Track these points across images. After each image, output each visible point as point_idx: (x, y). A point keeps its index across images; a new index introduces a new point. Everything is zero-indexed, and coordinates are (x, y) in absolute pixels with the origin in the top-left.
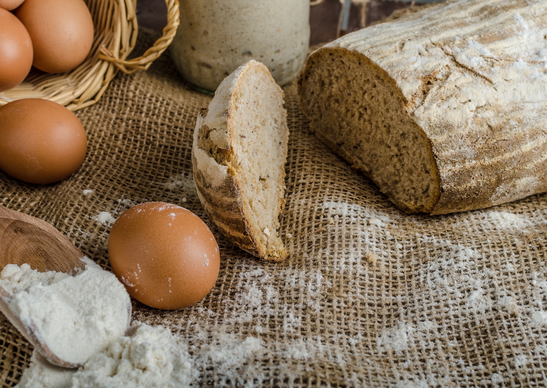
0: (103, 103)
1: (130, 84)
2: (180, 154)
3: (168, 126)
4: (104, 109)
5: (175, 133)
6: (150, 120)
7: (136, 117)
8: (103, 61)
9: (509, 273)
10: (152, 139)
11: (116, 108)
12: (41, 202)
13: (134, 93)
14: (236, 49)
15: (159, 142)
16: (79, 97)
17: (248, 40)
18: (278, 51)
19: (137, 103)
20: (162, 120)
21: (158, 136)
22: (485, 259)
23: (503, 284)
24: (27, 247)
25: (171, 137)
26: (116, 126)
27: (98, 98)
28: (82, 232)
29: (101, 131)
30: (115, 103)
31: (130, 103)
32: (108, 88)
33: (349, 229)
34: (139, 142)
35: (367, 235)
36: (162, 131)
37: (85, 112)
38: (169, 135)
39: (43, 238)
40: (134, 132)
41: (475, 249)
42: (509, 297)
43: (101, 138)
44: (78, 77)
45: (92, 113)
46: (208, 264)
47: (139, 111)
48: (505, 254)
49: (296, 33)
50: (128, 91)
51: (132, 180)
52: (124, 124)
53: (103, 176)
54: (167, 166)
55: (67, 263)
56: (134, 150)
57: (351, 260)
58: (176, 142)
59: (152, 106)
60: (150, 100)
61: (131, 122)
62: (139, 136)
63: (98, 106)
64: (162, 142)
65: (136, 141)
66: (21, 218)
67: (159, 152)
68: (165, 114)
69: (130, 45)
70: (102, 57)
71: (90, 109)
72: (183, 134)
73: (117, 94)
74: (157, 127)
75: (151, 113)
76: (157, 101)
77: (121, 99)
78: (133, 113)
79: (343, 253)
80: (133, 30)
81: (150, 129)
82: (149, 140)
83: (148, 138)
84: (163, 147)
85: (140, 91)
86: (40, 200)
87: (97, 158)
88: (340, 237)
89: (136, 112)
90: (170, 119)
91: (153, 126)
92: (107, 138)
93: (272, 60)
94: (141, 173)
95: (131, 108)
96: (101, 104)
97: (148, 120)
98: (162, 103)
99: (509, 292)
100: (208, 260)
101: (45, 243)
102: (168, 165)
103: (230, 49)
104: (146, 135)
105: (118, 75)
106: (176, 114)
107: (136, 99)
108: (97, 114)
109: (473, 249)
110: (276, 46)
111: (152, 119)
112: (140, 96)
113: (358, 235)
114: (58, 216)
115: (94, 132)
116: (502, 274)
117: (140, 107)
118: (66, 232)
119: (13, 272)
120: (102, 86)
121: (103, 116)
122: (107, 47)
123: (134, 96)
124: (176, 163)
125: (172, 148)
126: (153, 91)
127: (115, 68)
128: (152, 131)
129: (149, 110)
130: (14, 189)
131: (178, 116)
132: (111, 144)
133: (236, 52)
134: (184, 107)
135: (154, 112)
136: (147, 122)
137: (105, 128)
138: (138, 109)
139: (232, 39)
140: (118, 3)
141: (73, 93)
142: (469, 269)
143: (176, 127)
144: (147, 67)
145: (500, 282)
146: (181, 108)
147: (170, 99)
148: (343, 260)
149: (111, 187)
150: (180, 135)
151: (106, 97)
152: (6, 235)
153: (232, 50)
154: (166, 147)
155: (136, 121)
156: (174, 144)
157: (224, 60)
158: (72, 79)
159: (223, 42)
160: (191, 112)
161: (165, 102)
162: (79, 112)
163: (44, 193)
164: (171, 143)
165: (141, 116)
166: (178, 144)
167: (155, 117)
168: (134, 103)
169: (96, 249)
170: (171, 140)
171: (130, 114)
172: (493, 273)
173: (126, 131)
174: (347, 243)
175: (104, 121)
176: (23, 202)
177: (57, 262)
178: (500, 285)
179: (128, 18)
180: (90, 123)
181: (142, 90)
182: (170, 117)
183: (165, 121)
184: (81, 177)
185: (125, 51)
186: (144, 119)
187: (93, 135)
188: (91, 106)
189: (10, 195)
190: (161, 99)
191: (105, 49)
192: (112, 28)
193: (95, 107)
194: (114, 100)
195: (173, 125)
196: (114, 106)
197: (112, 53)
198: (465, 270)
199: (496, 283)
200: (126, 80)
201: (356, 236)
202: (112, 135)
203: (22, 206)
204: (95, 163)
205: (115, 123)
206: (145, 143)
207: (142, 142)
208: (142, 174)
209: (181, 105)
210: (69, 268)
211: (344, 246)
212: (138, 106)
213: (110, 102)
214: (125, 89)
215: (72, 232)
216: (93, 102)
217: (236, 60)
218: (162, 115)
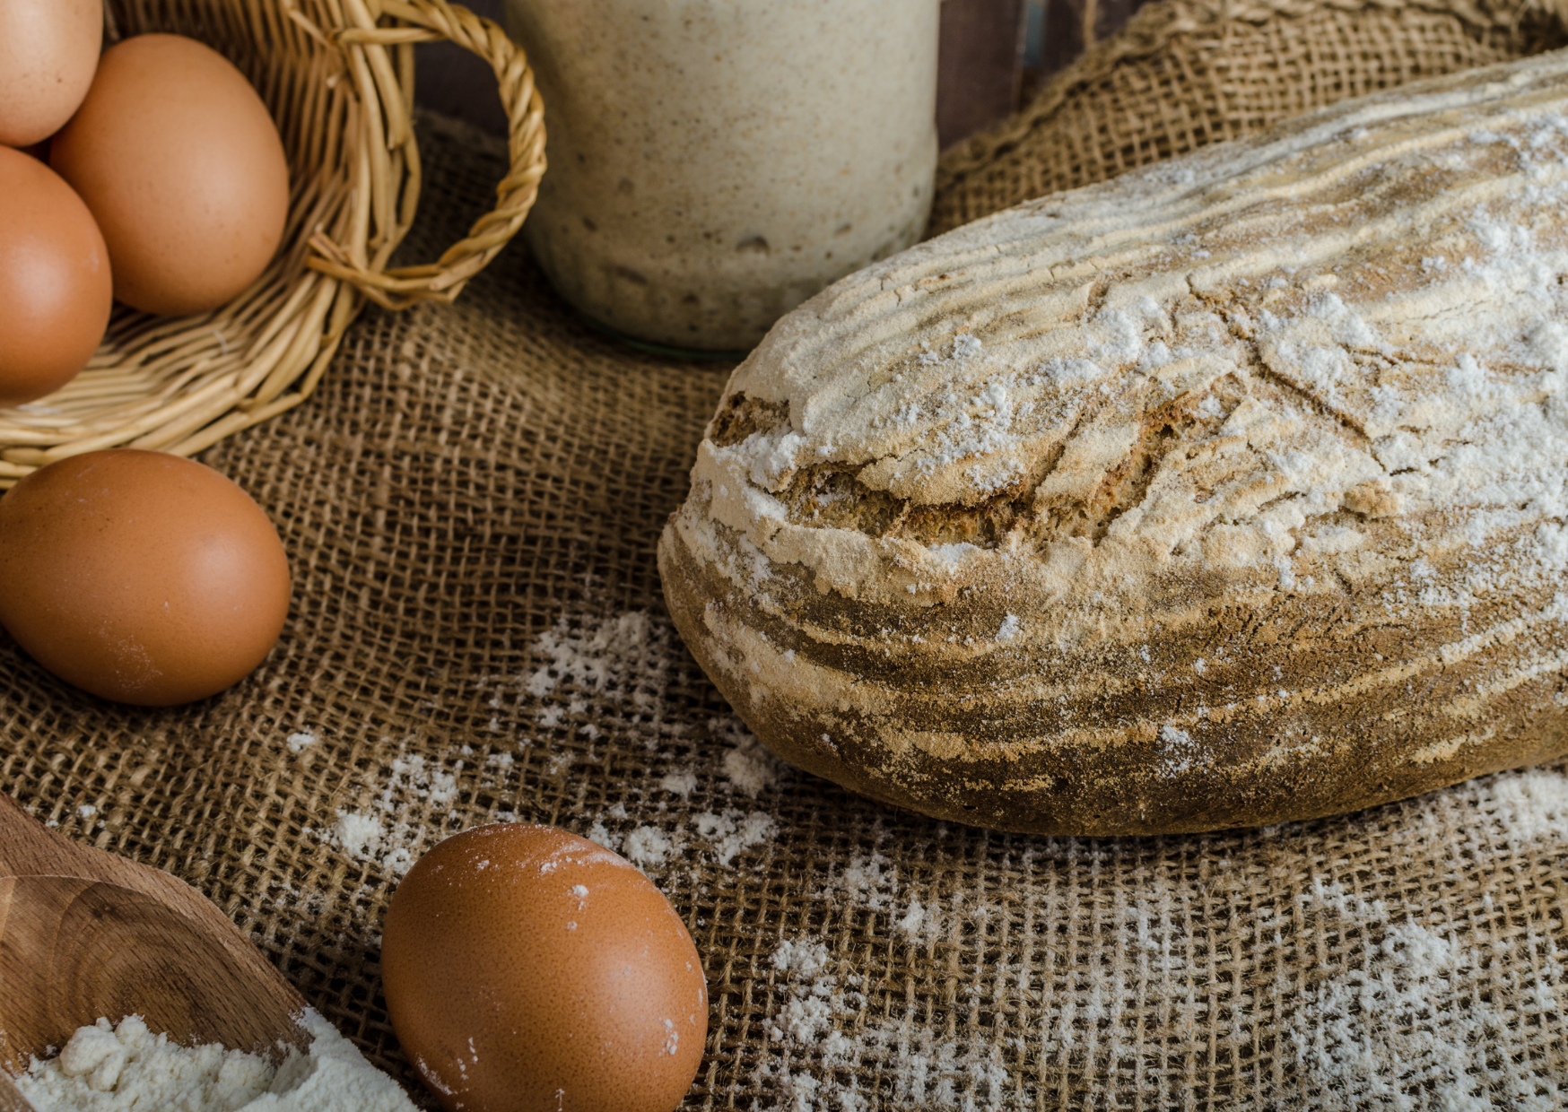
0: (324, 400)
1: (400, 339)
2: (553, 560)
3: (519, 473)
4: (327, 422)
5: (540, 494)
6: (465, 454)
7: (419, 448)
8: (321, 276)
9: (1543, 1018)
10: (470, 516)
11: (364, 414)
12: (163, 769)
13: (415, 366)
14: (718, 231)
15: (493, 523)
16: (253, 393)
17: (757, 206)
18: (846, 228)
19: (422, 399)
20: (499, 453)
21: (489, 505)
22: (1477, 973)
23: (1526, 1056)
24: (133, 960)
25: (526, 506)
26: (366, 480)
27: (310, 386)
28: (296, 893)
29: (320, 503)
30: (359, 398)
31: (402, 397)
32: (337, 355)
33: (1089, 905)
34: (433, 536)
35: (1144, 918)
36: (501, 489)
37: (272, 431)
38: (522, 500)
39: (178, 936)
40: (417, 497)
41: (1453, 936)
42: (1543, 1097)
43: (323, 530)
44: (247, 322)
45: (294, 438)
46: (674, 1050)
47: (430, 425)
48: (1533, 950)
49: (898, 169)
50: (395, 361)
51: (423, 682)
52: (387, 471)
53: (341, 678)
54: (517, 606)
55: (254, 1022)
56: (421, 565)
57: (1094, 1012)
58: (542, 522)
59: (470, 410)
60: (464, 389)
61: (406, 463)
62: (432, 513)
63: (311, 411)
64: (502, 524)
65: (426, 532)
66: (112, 876)
67: (490, 562)
68: (509, 436)
69: (399, 220)
70: (315, 262)
71: (286, 421)
72: (563, 497)
73: (364, 370)
74: (486, 476)
75: (465, 432)
76: (484, 395)
77: (377, 387)
78: (412, 433)
79: (1071, 986)
80: (406, 173)
81: (463, 483)
82: (464, 521)
83: (461, 515)
84: (504, 540)
85: (433, 360)
86: (161, 762)
87: (315, 604)
88: (1062, 929)
89: (422, 429)
90: (522, 451)
91: (473, 472)
92: (340, 530)
93: (829, 255)
94: (446, 649)
95: (406, 416)
96: (318, 406)
97: (457, 453)
98: (499, 402)
99: (1541, 1082)
100: (676, 1036)
101: (185, 951)
102: (520, 600)
103: (701, 231)
104: (452, 505)
105: (367, 314)
106: (542, 437)
107: (422, 386)
108: (308, 442)
109: (1446, 936)
110: (838, 215)
111: (470, 449)
112: (432, 376)
113: (1116, 921)
114: (221, 840)
115: (302, 509)
116: (1522, 1022)
117: (433, 412)
118: (247, 896)
119: (98, 1056)
120: (322, 348)
121: (325, 448)
122: (328, 231)
123: (415, 377)
124: (541, 591)
125: (531, 540)
126: (471, 360)
127: (357, 294)
128: (472, 491)
129: (459, 420)
130: (82, 720)
131: (549, 444)
132: (354, 549)
133: (719, 241)
134: (566, 418)
135: (474, 427)
136: (456, 462)
137: (331, 491)
138: (425, 417)
139: (706, 204)
140: (358, 98)
141: (236, 384)
142: (1433, 1010)
143: (543, 476)
144: (452, 295)
145: (1516, 1049)
146: (557, 422)
147: (524, 393)
148: (1069, 1012)
149: (367, 718)
150: (554, 497)
151: (332, 382)
152: (70, 925)
153: (708, 236)
154: (513, 539)
155: (422, 458)
156: (537, 527)
157: (684, 261)
158: (227, 328)
159: (679, 214)
160: (586, 436)
161: (508, 401)
162: (256, 433)
163: (171, 734)
164: (530, 526)
165: (435, 443)
166: (549, 527)
167: (478, 444)
168: (414, 398)
169: (339, 949)
170: (527, 518)
171: (403, 437)
172: (1499, 1019)
173: (395, 497)
174: (1082, 951)
175: (330, 466)
176: (109, 767)
177: (222, 1014)
178: (1518, 1059)
179: (391, 145)
180: (290, 473)
181: (438, 356)
182: (524, 444)
183: (508, 456)
184: (275, 683)
185: (385, 240)
186: (445, 452)
187: (299, 520)
188: (291, 411)
189: (70, 744)
190: (494, 389)
191: (325, 238)
192: (343, 166)
193: (303, 413)
194: (355, 389)
195: (531, 468)
196: (357, 410)
197: (345, 254)
198: (1424, 1015)
199: (1506, 1052)
200: (389, 324)
201: (1111, 926)
202: (353, 515)
203: (109, 785)
204: (311, 624)
205: (361, 472)
206: (451, 534)
207: (442, 535)
208: (450, 650)
209: (555, 412)
210: (262, 1037)
211: (1073, 961)
212: (427, 407)
213: (345, 396)
214: (388, 354)
215: (265, 895)
216: (295, 399)
217: (719, 262)
218: (499, 438)
